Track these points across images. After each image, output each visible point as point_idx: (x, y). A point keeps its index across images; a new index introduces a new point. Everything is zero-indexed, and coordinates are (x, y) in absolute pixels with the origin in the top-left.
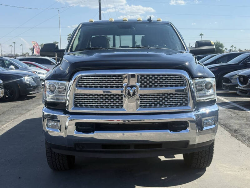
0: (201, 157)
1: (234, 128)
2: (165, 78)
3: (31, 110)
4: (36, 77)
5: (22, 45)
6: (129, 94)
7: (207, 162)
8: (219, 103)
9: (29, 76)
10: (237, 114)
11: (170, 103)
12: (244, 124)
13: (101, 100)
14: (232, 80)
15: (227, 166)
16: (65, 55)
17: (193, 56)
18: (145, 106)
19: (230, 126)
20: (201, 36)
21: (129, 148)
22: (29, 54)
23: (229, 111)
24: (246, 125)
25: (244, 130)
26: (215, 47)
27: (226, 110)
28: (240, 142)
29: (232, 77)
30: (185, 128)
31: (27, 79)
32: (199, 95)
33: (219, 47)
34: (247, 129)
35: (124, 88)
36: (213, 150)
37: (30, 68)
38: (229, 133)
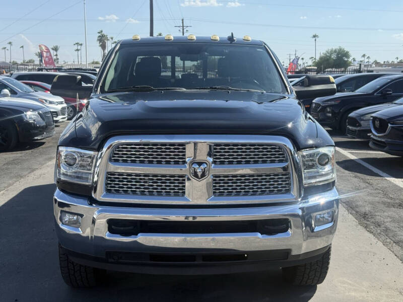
0: (309, 270)
1: (363, 210)
2: (254, 149)
3: (37, 169)
4: (45, 111)
5: (22, 47)
6: (196, 175)
7: (319, 278)
8: (340, 161)
9: (34, 110)
10: (369, 184)
11: (262, 188)
12: (379, 203)
13: (150, 182)
14: (362, 122)
15: (350, 282)
16: (92, 98)
17: (299, 106)
18: (221, 194)
19: (357, 206)
20: (314, 39)
21: (195, 260)
22: (33, 61)
23: (356, 177)
24: (382, 205)
25: (378, 214)
26: (335, 87)
27: (351, 175)
28: (371, 236)
29: (362, 118)
30: (285, 230)
31: (30, 116)
32: (308, 175)
33: (344, 56)
34: (384, 212)
35: (187, 165)
36: (329, 259)
37: (35, 93)
38: (355, 219)
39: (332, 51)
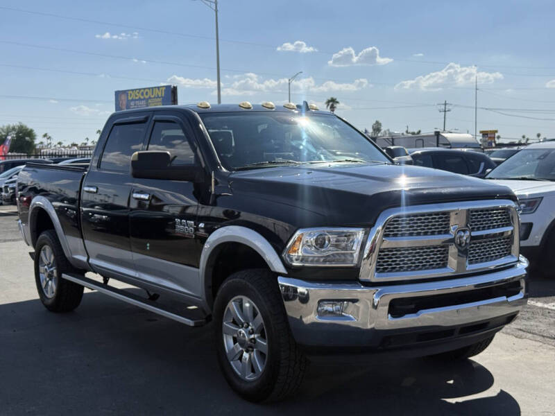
6: (460, 243)
33: (26, 136)
35: (453, 234)
39: (8, 128)
